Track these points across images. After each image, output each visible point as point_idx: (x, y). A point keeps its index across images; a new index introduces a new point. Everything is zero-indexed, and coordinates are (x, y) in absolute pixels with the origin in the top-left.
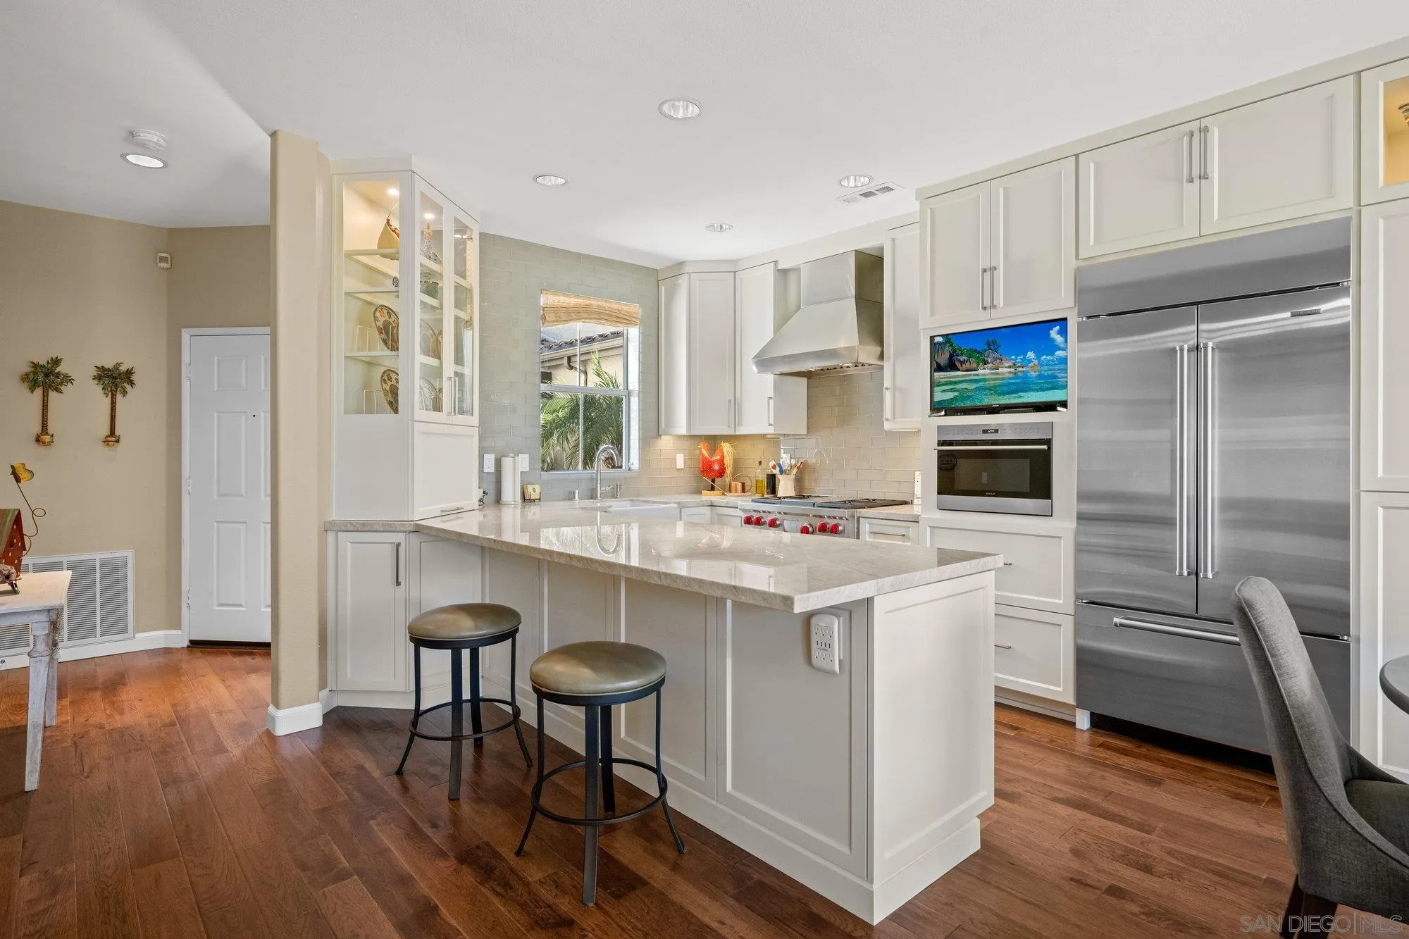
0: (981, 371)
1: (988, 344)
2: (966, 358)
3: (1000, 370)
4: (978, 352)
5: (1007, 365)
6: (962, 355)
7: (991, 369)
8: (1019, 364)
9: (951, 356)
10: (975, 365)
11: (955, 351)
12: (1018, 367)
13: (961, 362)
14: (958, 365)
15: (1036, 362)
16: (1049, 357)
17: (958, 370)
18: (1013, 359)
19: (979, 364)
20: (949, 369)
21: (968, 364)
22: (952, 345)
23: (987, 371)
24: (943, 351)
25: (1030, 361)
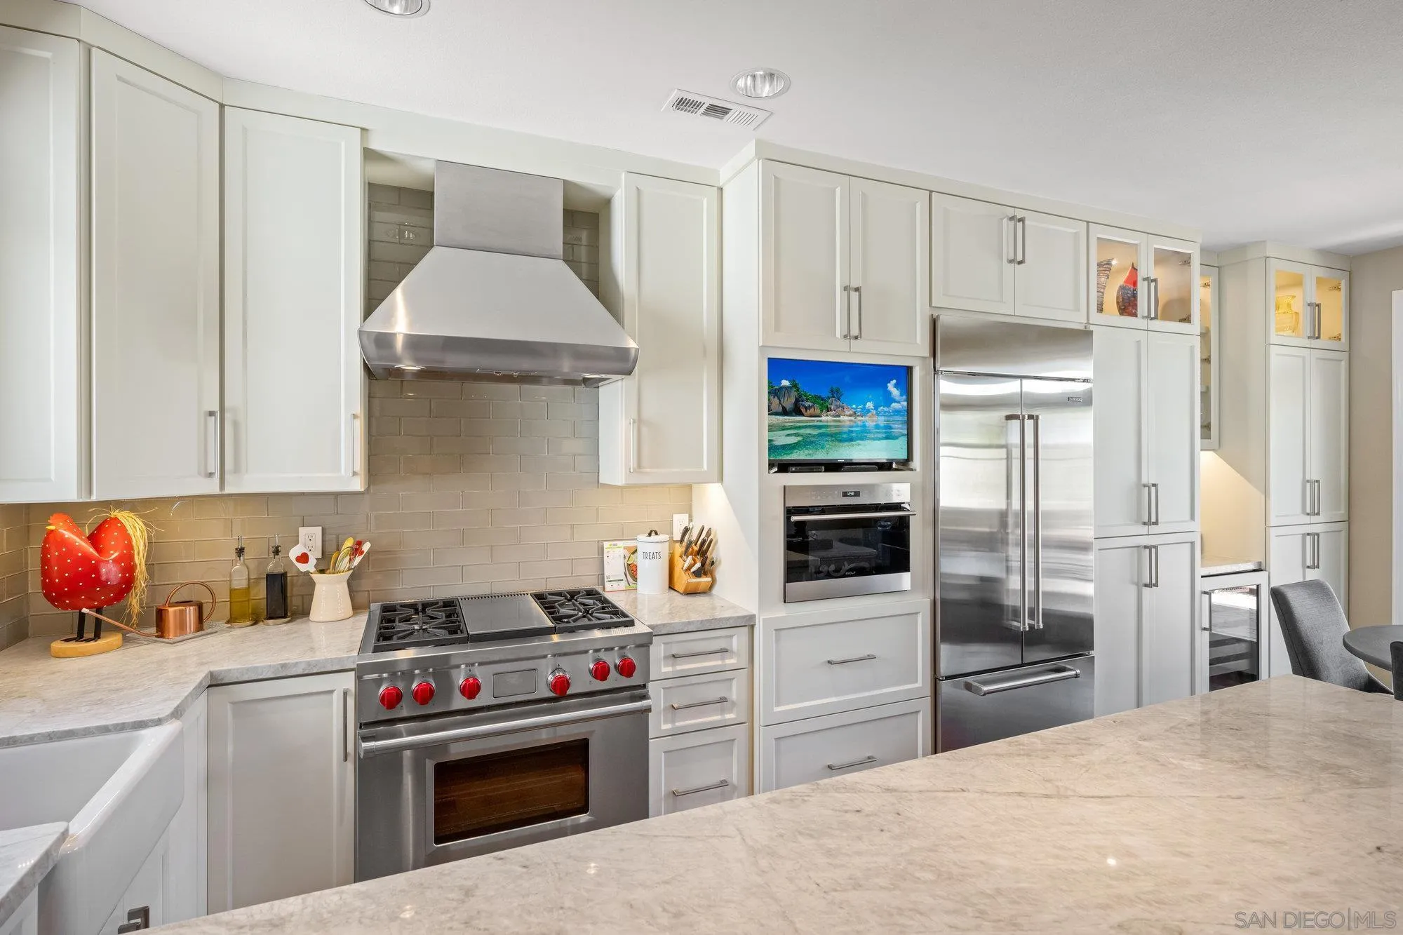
0: (824, 418)
1: (832, 391)
2: (811, 404)
3: (842, 418)
4: (822, 399)
5: (848, 413)
6: (807, 400)
7: (833, 416)
8: (859, 414)
9: (797, 401)
10: (818, 412)
11: (800, 396)
12: (858, 416)
13: (806, 408)
14: (803, 410)
15: (874, 412)
16: (885, 409)
17: (803, 415)
18: (854, 408)
19: (822, 411)
20: (794, 414)
21: (812, 410)
22: (798, 390)
23: (830, 418)
24: (789, 396)
25: (869, 411)
